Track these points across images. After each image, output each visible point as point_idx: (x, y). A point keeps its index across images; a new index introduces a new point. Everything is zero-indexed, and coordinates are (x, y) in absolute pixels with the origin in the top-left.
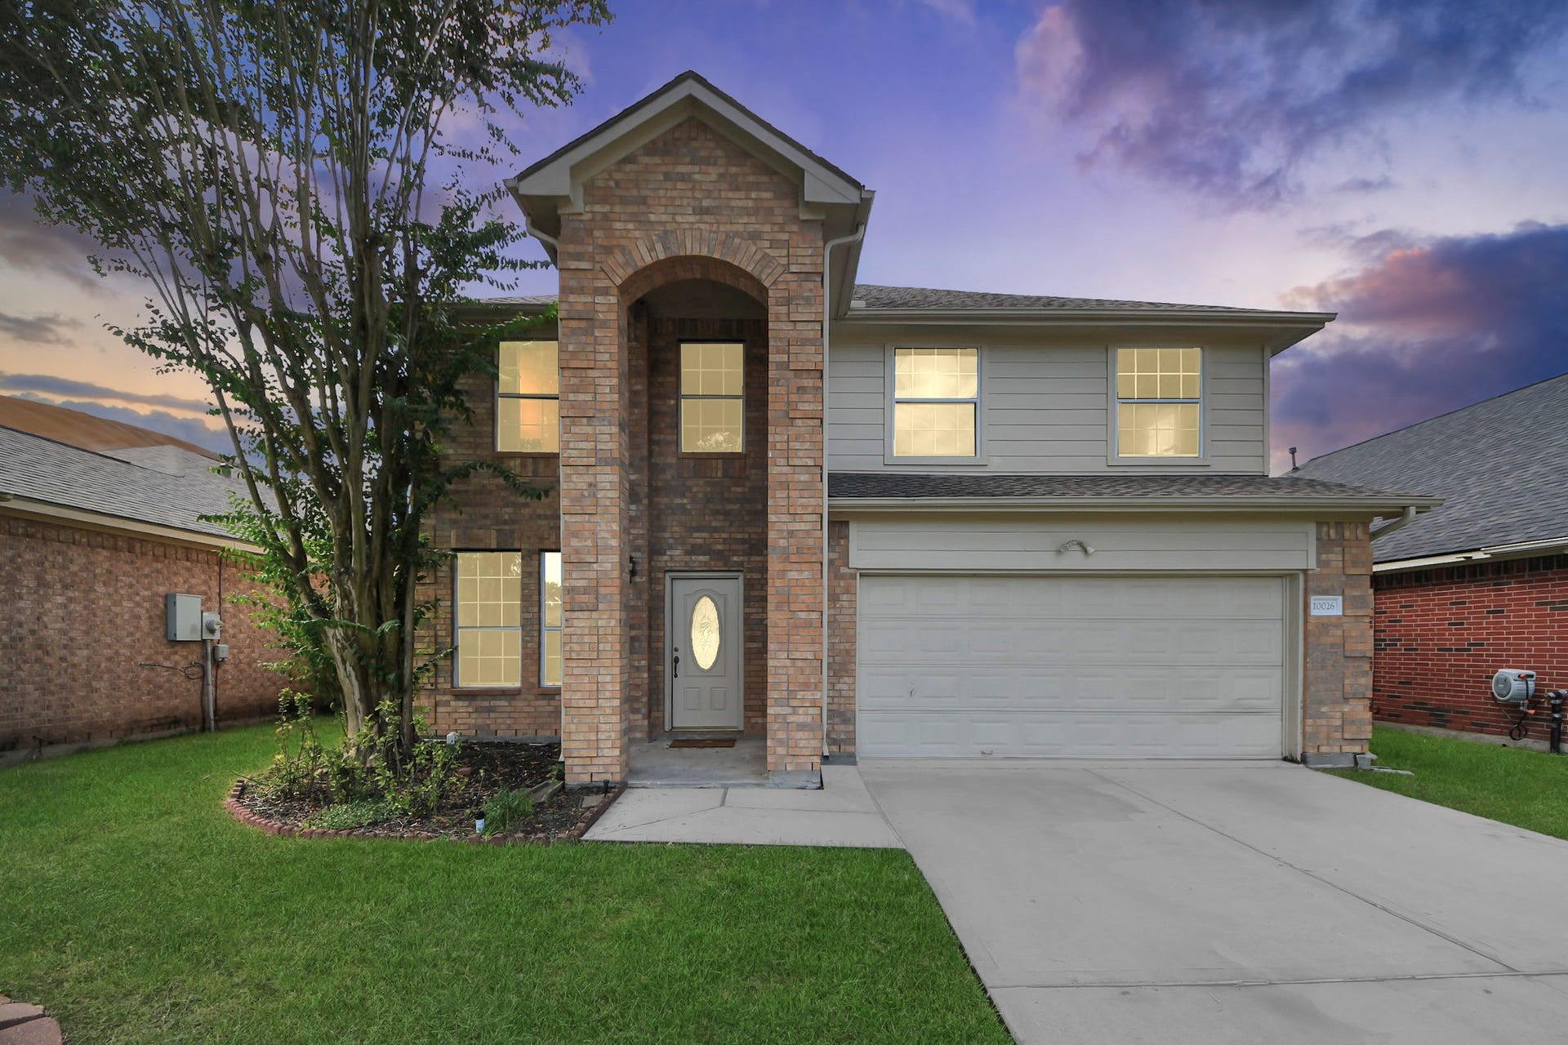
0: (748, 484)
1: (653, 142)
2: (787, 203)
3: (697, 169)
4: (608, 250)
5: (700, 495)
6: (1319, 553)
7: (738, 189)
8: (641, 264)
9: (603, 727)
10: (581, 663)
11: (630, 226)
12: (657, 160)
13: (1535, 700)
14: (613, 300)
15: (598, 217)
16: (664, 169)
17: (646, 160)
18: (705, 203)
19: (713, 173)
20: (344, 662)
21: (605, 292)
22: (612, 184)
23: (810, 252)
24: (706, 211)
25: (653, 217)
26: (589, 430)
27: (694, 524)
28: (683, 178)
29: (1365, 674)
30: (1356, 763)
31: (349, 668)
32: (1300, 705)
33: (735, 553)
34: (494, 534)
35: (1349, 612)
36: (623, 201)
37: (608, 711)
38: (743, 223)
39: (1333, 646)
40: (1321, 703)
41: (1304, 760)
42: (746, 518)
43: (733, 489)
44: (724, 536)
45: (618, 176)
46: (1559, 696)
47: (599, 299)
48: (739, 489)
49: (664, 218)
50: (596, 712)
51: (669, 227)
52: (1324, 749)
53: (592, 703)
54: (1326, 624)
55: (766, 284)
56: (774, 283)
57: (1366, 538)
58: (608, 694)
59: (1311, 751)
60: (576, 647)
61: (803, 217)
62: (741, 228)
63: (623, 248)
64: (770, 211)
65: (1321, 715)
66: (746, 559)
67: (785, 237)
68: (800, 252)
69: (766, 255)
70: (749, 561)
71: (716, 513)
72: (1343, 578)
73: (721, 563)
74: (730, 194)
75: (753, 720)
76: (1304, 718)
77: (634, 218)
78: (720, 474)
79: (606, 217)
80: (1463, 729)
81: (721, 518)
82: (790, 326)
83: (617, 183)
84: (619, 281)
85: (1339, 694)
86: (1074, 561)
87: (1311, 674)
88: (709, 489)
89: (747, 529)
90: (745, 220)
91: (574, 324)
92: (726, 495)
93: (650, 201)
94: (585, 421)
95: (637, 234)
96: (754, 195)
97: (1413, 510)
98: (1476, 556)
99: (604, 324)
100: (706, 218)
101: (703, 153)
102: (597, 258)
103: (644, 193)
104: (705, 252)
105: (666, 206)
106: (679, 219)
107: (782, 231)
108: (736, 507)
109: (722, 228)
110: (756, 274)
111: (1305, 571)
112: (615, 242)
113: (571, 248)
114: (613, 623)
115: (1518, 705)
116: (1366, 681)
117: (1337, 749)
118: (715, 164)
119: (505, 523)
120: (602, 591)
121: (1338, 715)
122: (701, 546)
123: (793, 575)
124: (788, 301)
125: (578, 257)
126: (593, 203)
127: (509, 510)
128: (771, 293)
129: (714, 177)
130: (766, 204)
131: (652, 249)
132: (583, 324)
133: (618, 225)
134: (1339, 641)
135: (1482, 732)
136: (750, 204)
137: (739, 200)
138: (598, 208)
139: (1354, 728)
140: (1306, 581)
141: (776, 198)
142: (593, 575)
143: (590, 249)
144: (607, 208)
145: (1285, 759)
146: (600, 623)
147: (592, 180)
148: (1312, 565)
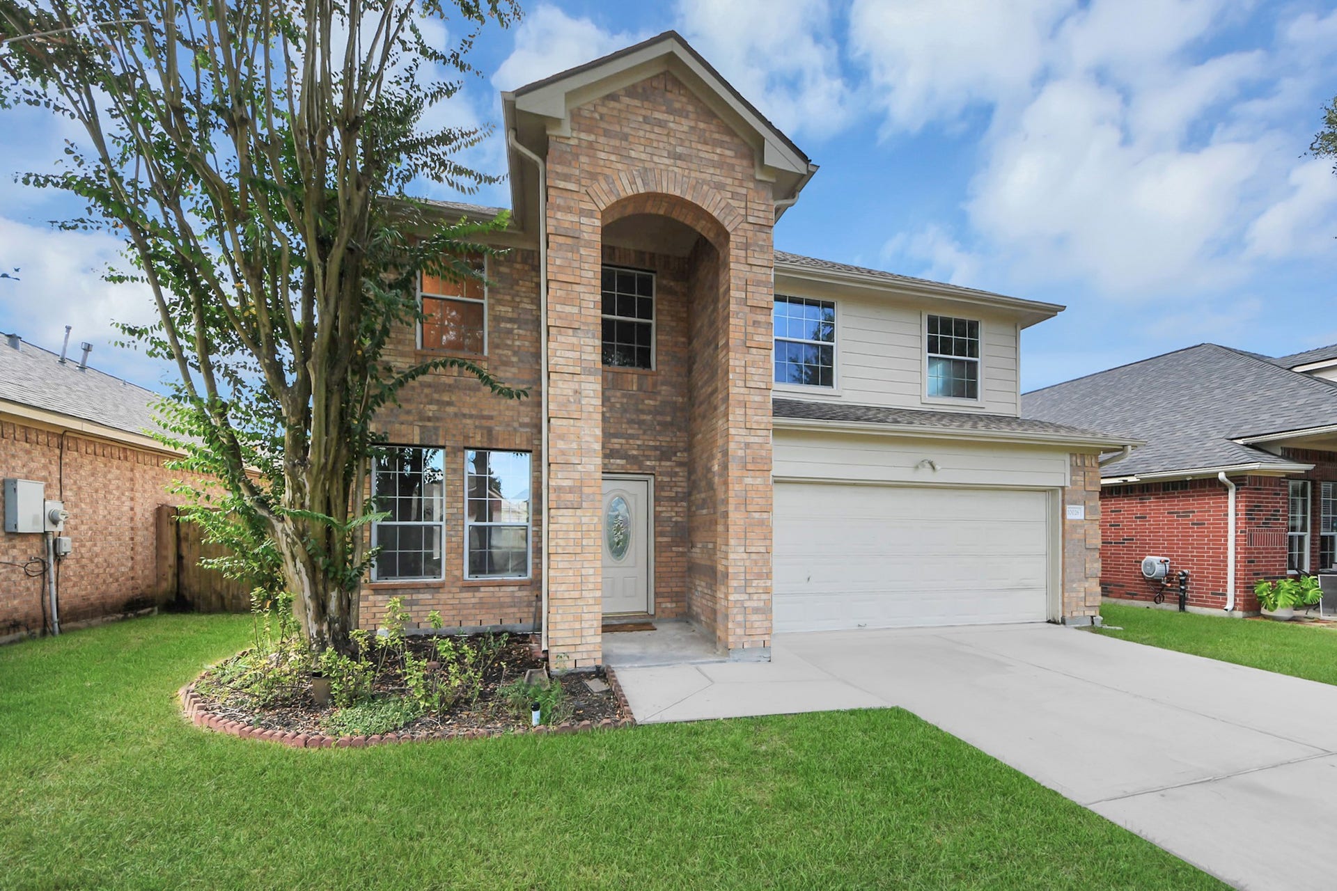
0: (659, 398)
1: (634, 86)
2: (745, 163)
3: (671, 118)
4: (593, 176)
5: (618, 405)
6: (1071, 476)
7: (706, 143)
8: (623, 195)
9: (586, 616)
10: (566, 557)
11: (613, 158)
12: (637, 103)
13: (1169, 576)
14: (598, 223)
15: (584, 144)
16: (643, 112)
17: (626, 100)
18: (679, 149)
19: (685, 125)
20: (294, 558)
21: (590, 214)
22: (597, 116)
23: (763, 207)
24: (679, 157)
25: (633, 154)
26: (574, 340)
27: (612, 431)
28: (661, 124)
29: (1096, 561)
30: (1093, 623)
31: (300, 565)
32: (1060, 583)
33: (648, 458)
34: (417, 431)
35: (1088, 517)
36: (607, 133)
37: (591, 601)
38: (709, 174)
39: (1079, 540)
40: (1073, 581)
41: (1063, 622)
42: (658, 428)
43: (646, 402)
44: (639, 442)
45: (603, 110)
46: (1184, 574)
47: (584, 220)
48: (651, 402)
49: (643, 156)
50: (580, 602)
51: (647, 165)
52: (1075, 614)
53: (576, 594)
54: (1076, 525)
55: (729, 229)
56: (735, 229)
57: (1096, 465)
58: (591, 586)
59: (1068, 616)
60: (561, 542)
61: (758, 177)
62: (708, 177)
63: (606, 177)
64: (732, 167)
65: (1073, 590)
66: (657, 463)
67: (744, 191)
68: (756, 206)
69: (728, 203)
70: (660, 466)
71: (631, 422)
72: (1084, 493)
73: (635, 467)
74: (699, 146)
75: (664, 605)
76: (1063, 592)
77: (616, 151)
78: (635, 388)
79: (591, 145)
80: (1120, 597)
81: (636, 426)
82: (747, 268)
83: (602, 116)
84: (603, 207)
85: (1083, 574)
86: (925, 476)
87: (1067, 560)
88: (625, 400)
89: (660, 438)
90: (711, 171)
91: (561, 240)
92: (640, 407)
93: (631, 139)
94: (570, 331)
95: (619, 166)
96: (718, 151)
97: (1130, 447)
98: (1130, 479)
99: (588, 244)
100: (679, 163)
101: (677, 105)
102: (583, 182)
103: (626, 130)
104: (678, 193)
105: (645, 146)
106: (656, 159)
107: (741, 186)
108: (649, 417)
109: (693, 174)
110: (720, 219)
111: (1063, 488)
112: (599, 170)
113: (559, 169)
114: (596, 520)
115: (1160, 581)
116: (1098, 566)
117: (1082, 614)
118: (687, 117)
119: (429, 419)
120: (586, 490)
121: (1083, 589)
122: (618, 451)
123: (748, 481)
124: (746, 247)
125: (567, 178)
126: (580, 130)
127: (434, 407)
128: (732, 238)
129: (685, 128)
130: (728, 161)
131: (632, 183)
132: (569, 241)
133: (602, 155)
134: (1083, 538)
135: (1133, 599)
136: (716, 158)
137: (707, 152)
138: (583, 136)
139: (1091, 599)
140: (1063, 495)
141: (736, 157)
142: (577, 476)
143: (577, 172)
144: (592, 138)
145: (1049, 622)
146: (585, 520)
147: (579, 109)
148: (1068, 484)
